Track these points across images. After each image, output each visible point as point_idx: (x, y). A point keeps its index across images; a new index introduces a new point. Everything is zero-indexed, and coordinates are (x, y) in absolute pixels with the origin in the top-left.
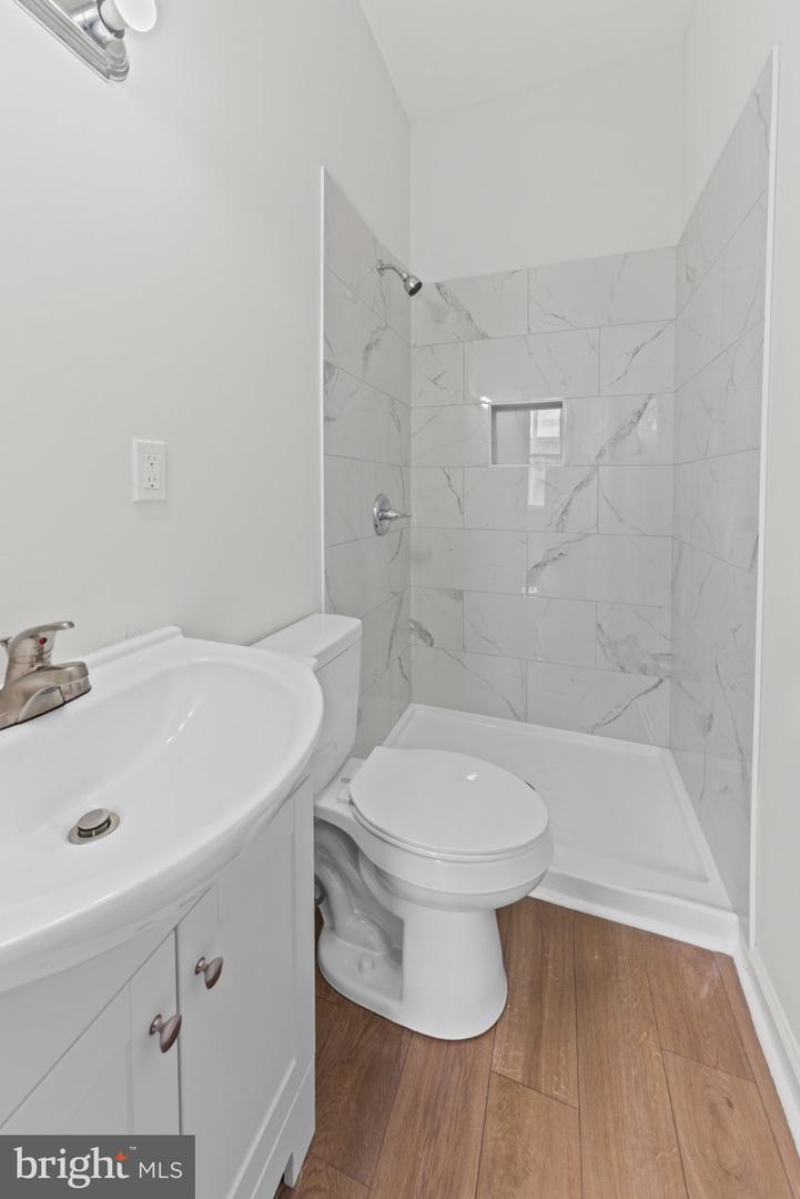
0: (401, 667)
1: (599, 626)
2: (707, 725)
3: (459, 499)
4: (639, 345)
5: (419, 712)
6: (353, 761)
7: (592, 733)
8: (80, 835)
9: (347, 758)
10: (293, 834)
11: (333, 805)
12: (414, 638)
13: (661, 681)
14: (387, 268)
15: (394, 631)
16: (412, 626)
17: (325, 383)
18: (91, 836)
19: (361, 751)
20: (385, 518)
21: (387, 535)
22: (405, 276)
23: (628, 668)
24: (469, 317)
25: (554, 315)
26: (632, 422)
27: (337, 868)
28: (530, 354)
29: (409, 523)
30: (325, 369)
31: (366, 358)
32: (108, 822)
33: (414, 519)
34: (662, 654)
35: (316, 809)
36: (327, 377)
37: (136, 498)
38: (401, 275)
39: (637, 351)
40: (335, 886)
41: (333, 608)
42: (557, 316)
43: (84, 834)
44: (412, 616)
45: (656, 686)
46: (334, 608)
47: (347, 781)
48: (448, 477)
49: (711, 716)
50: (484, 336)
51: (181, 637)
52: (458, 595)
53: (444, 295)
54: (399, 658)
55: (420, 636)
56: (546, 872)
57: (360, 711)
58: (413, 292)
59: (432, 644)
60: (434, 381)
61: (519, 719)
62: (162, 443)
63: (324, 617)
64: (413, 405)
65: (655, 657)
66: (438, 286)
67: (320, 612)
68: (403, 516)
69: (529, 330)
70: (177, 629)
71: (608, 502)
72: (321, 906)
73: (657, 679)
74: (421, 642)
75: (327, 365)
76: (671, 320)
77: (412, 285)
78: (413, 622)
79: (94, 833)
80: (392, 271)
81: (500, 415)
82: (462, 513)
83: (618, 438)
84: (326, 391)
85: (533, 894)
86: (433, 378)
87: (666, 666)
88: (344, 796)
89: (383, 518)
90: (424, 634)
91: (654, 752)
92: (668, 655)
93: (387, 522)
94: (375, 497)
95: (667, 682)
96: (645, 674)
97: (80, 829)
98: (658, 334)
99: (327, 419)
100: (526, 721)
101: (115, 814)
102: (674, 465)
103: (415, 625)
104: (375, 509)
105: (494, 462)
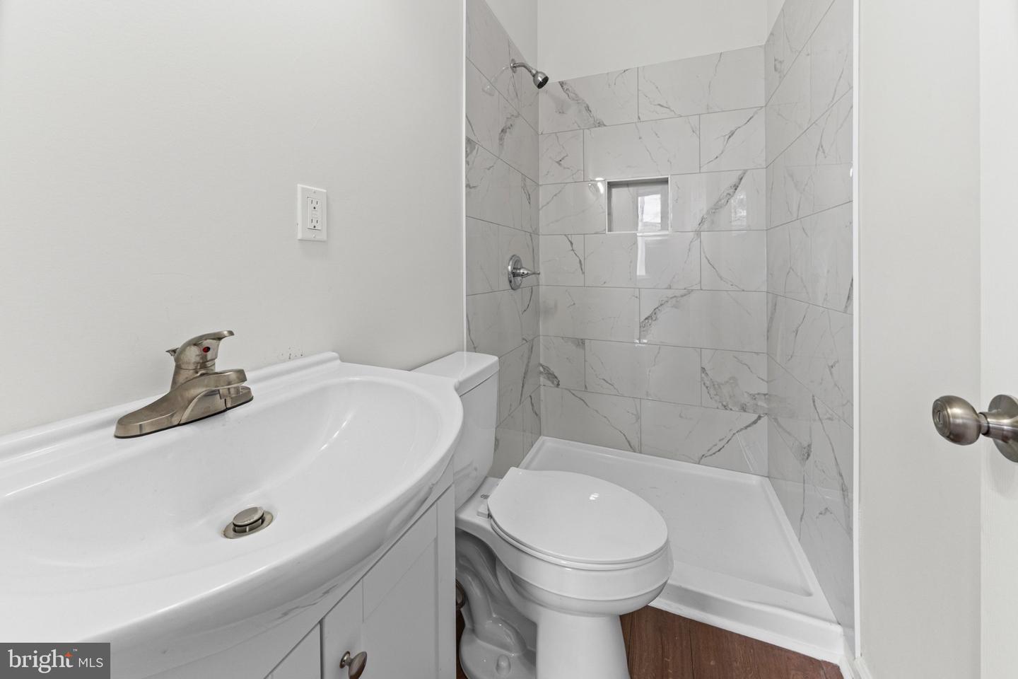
0: (532, 405)
1: (703, 369)
2: (806, 453)
3: (580, 261)
4: (733, 129)
5: (547, 444)
6: (491, 480)
7: (699, 464)
8: (235, 531)
9: (486, 478)
10: (436, 540)
11: (473, 516)
12: (542, 380)
13: (759, 417)
14: (519, 66)
15: (526, 373)
16: (542, 369)
17: (466, 157)
18: (245, 531)
19: (498, 472)
20: (519, 275)
21: (519, 290)
22: (534, 72)
23: (730, 407)
24: (588, 109)
25: (659, 105)
26: (730, 194)
27: (477, 575)
28: (640, 138)
29: (538, 280)
30: (466, 143)
31: (501, 139)
32: (262, 519)
33: (542, 277)
34: (758, 394)
35: (457, 520)
36: (469, 151)
37: (300, 236)
38: (530, 72)
39: (732, 134)
40: (475, 591)
41: (473, 347)
42: (662, 106)
43: (239, 529)
44: (542, 362)
45: (755, 422)
46: (475, 348)
47: (486, 497)
48: (572, 243)
49: (809, 446)
50: (600, 124)
51: (338, 362)
52: (581, 343)
53: (566, 91)
54: (530, 396)
55: (549, 379)
56: (666, 583)
57: (497, 440)
58: (541, 85)
59: (558, 385)
60: (559, 163)
61: (635, 452)
62: (325, 191)
63: (465, 354)
64: (540, 184)
65: (753, 397)
66: (562, 84)
67: (463, 351)
68: (534, 273)
69: (639, 118)
70: (335, 354)
71: (709, 261)
72: (462, 609)
73: (755, 417)
74: (549, 383)
75: (468, 141)
76: (762, 107)
77: (540, 79)
78: (542, 366)
79: (248, 528)
80: (523, 68)
81: (614, 191)
82: (583, 273)
83: (716, 208)
84: (467, 163)
85: (653, 604)
86: (558, 159)
87: (765, 405)
88: (483, 509)
89: (515, 275)
90: (551, 376)
91: (754, 480)
92: (765, 395)
93: (519, 278)
94: (509, 256)
95: (765, 420)
96: (745, 411)
97: (235, 525)
98: (750, 119)
99: (468, 186)
100: (641, 453)
101: (269, 513)
102: (767, 230)
103: (544, 369)
104: (510, 268)
105: (610, 230)
